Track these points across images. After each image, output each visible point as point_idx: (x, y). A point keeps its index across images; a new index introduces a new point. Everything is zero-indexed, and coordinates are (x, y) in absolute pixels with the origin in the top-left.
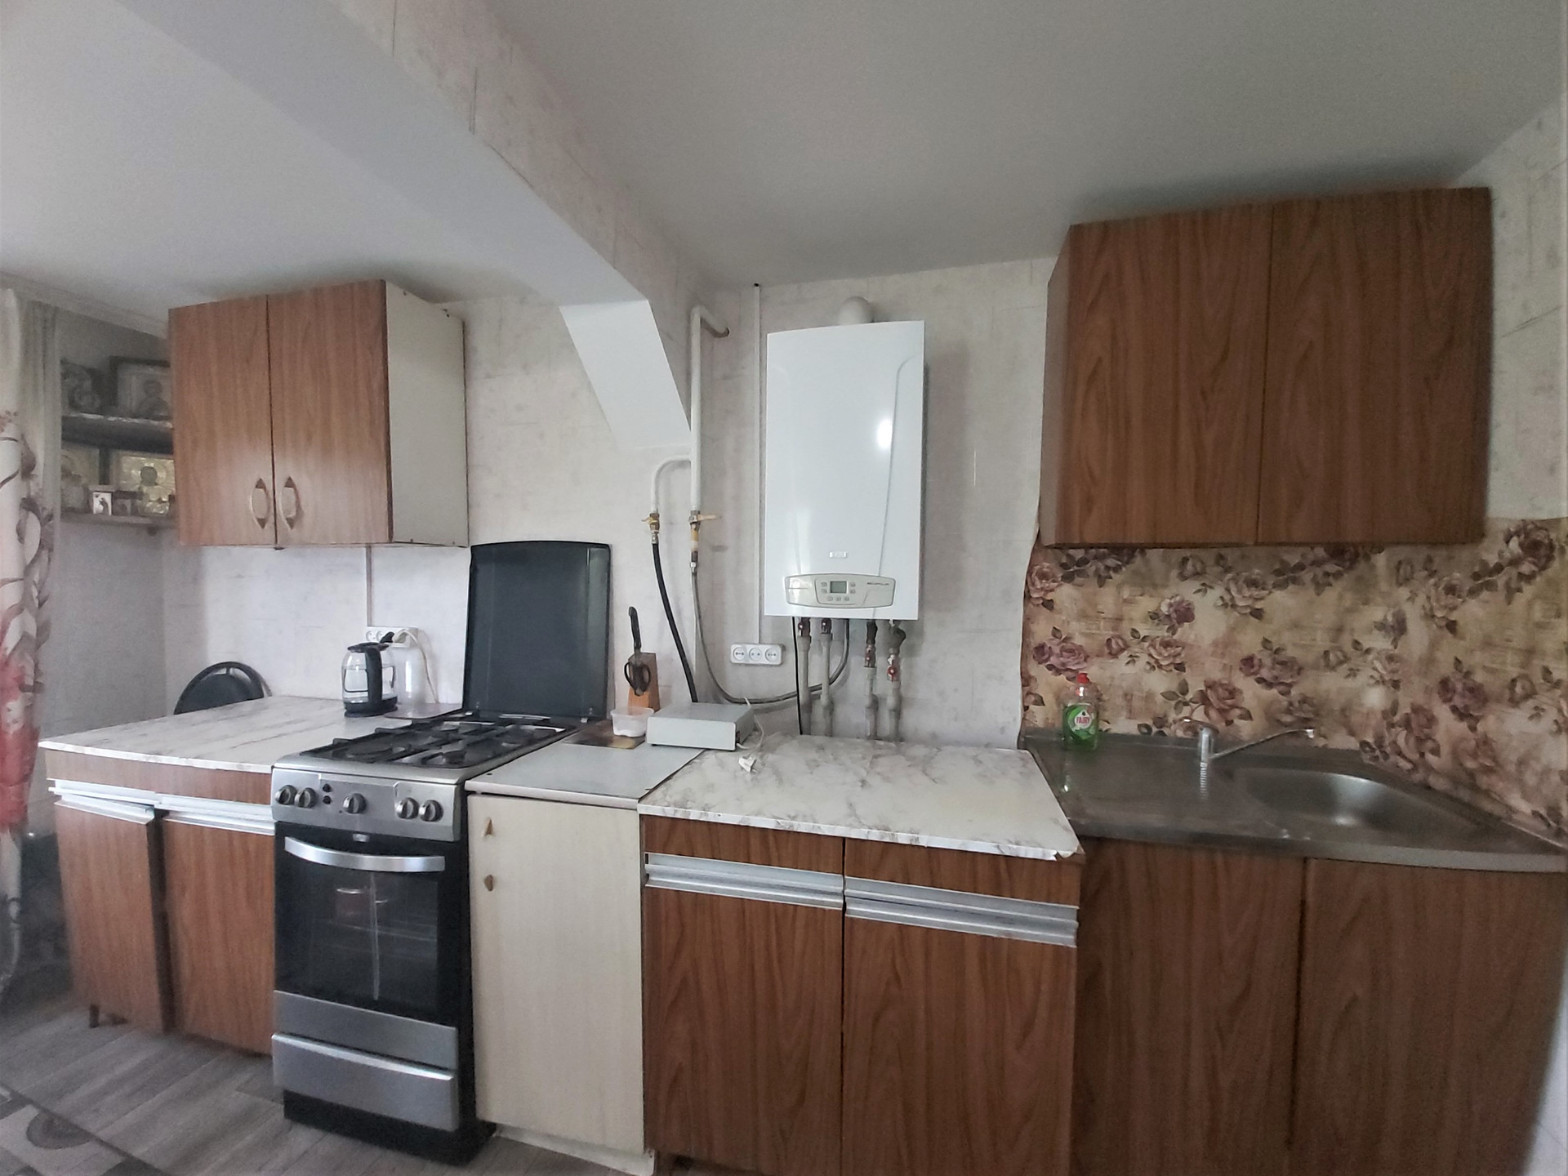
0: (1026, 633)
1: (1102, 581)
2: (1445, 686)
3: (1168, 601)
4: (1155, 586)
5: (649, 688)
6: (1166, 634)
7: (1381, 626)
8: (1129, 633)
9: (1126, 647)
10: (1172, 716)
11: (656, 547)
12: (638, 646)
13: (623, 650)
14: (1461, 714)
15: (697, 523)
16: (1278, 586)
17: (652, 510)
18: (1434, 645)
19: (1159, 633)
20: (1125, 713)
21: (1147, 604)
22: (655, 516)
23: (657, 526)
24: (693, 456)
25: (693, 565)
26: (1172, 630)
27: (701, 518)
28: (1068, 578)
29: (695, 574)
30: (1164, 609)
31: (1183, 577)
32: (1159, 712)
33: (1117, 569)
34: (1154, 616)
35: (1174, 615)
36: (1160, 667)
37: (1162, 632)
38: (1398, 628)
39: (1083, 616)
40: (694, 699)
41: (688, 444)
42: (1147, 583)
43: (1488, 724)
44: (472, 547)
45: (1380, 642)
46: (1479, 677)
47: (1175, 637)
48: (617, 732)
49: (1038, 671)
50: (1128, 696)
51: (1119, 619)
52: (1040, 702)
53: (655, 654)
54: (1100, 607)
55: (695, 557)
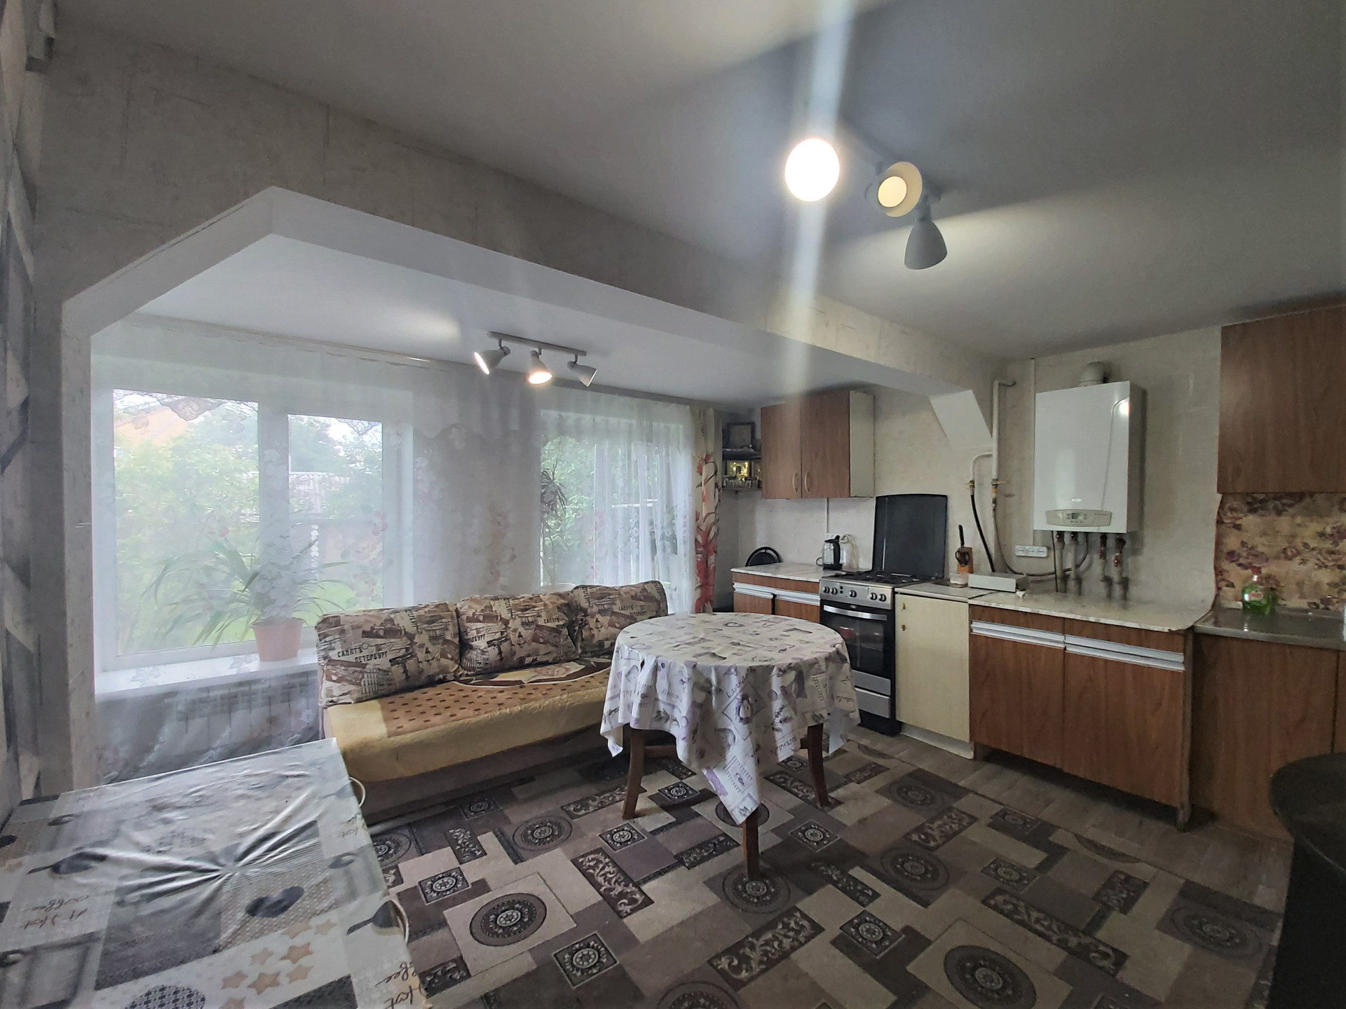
0: (1219, 543)
1: (1279, 513)
3: (1331, 525)
4: (1321, 516)
5: (969, 563)
6: (1331, 546)
8: (1301, 545)
9: (1299, 553)
11: (973, 497)
12: (963, 543)
13: (954, 545)
15: (996, 485)
17: (971, 479)
19: (1326, 546)
20: (1297, 595)
21: (1315, 527)
22: (973, 482)
23: (974, 486)
24: (995, 454)
25: (994, 505)
27: (998, 483)
28: (1252, 511)
29: (994, 510)
30: (1328, 530)
33: (1290, 506)
35: (1336, 535)
36: (1326, 567)
37: (1328, 545)
40: (993, 570)
41: (993, 446)
44: (877, 498)
47: (1337, 548)
48: (952, 582)
50: (1300, 585)
53: (971, 548)
54: (1278, 529)
55: (995, 501)
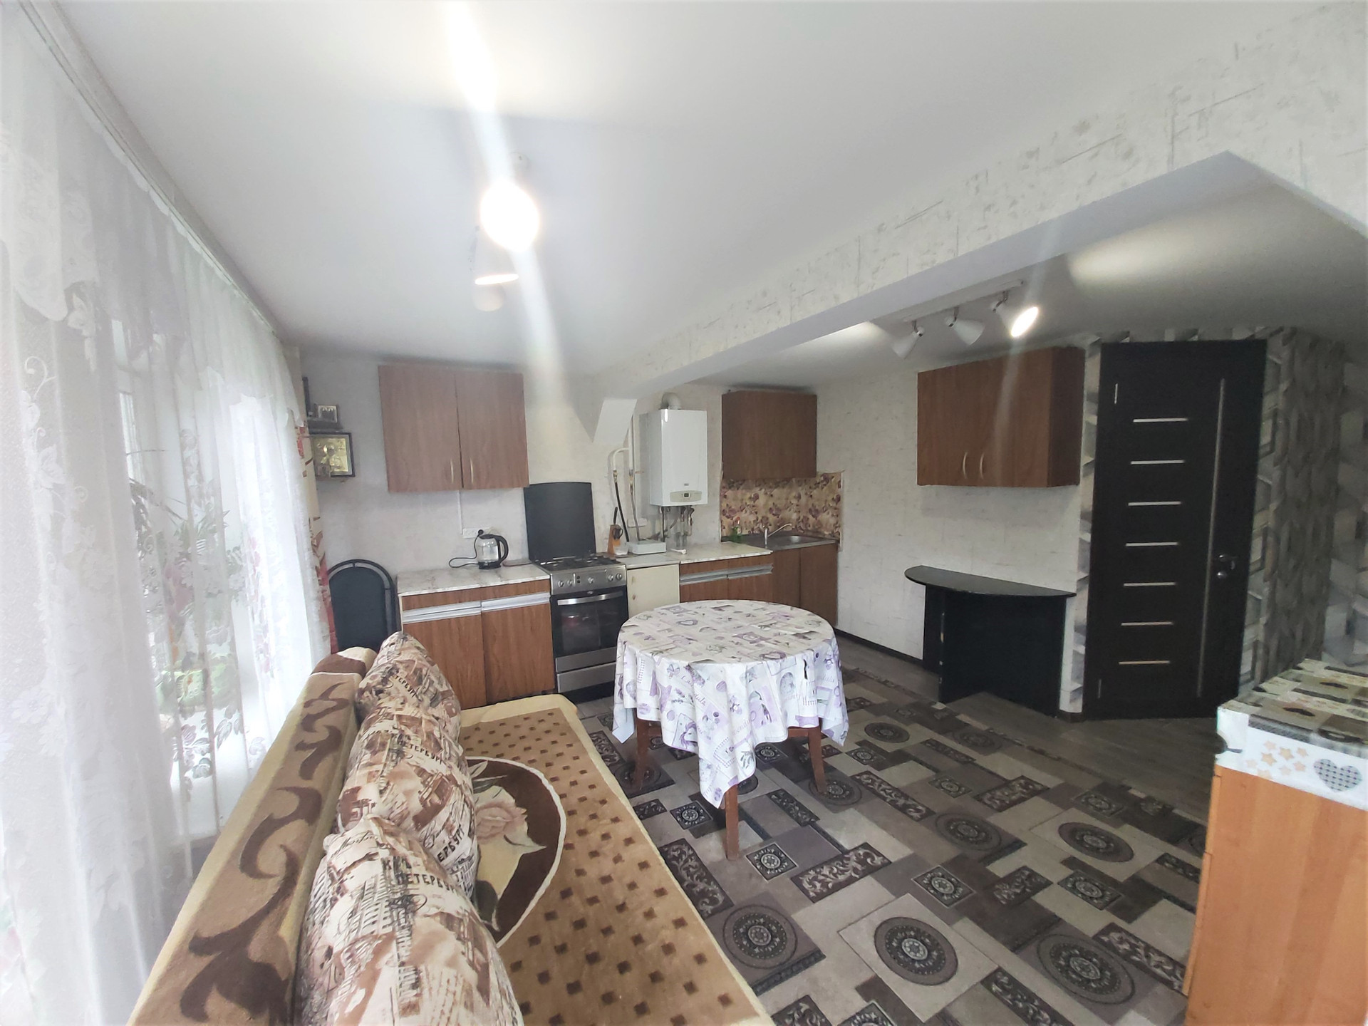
2: (810, 511)
7: (795, 497)
10: (755, 527)
14: (813, 516)
16: (776, 488)
18: (807, 501)
26: (754, 502)
31: (756, 486)
32: (752, 526)
34: (750, 498)
38: (799, 497)
39: (734, 500)
42: (749, 489)
43: (820, 517)
45: (794, 502)
46: (817, 507)
49: (724, 518)
51: (742, 500)
52: (724, 528)
